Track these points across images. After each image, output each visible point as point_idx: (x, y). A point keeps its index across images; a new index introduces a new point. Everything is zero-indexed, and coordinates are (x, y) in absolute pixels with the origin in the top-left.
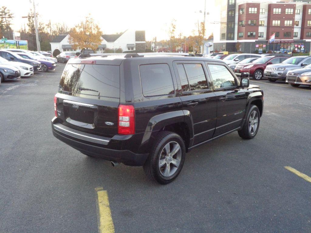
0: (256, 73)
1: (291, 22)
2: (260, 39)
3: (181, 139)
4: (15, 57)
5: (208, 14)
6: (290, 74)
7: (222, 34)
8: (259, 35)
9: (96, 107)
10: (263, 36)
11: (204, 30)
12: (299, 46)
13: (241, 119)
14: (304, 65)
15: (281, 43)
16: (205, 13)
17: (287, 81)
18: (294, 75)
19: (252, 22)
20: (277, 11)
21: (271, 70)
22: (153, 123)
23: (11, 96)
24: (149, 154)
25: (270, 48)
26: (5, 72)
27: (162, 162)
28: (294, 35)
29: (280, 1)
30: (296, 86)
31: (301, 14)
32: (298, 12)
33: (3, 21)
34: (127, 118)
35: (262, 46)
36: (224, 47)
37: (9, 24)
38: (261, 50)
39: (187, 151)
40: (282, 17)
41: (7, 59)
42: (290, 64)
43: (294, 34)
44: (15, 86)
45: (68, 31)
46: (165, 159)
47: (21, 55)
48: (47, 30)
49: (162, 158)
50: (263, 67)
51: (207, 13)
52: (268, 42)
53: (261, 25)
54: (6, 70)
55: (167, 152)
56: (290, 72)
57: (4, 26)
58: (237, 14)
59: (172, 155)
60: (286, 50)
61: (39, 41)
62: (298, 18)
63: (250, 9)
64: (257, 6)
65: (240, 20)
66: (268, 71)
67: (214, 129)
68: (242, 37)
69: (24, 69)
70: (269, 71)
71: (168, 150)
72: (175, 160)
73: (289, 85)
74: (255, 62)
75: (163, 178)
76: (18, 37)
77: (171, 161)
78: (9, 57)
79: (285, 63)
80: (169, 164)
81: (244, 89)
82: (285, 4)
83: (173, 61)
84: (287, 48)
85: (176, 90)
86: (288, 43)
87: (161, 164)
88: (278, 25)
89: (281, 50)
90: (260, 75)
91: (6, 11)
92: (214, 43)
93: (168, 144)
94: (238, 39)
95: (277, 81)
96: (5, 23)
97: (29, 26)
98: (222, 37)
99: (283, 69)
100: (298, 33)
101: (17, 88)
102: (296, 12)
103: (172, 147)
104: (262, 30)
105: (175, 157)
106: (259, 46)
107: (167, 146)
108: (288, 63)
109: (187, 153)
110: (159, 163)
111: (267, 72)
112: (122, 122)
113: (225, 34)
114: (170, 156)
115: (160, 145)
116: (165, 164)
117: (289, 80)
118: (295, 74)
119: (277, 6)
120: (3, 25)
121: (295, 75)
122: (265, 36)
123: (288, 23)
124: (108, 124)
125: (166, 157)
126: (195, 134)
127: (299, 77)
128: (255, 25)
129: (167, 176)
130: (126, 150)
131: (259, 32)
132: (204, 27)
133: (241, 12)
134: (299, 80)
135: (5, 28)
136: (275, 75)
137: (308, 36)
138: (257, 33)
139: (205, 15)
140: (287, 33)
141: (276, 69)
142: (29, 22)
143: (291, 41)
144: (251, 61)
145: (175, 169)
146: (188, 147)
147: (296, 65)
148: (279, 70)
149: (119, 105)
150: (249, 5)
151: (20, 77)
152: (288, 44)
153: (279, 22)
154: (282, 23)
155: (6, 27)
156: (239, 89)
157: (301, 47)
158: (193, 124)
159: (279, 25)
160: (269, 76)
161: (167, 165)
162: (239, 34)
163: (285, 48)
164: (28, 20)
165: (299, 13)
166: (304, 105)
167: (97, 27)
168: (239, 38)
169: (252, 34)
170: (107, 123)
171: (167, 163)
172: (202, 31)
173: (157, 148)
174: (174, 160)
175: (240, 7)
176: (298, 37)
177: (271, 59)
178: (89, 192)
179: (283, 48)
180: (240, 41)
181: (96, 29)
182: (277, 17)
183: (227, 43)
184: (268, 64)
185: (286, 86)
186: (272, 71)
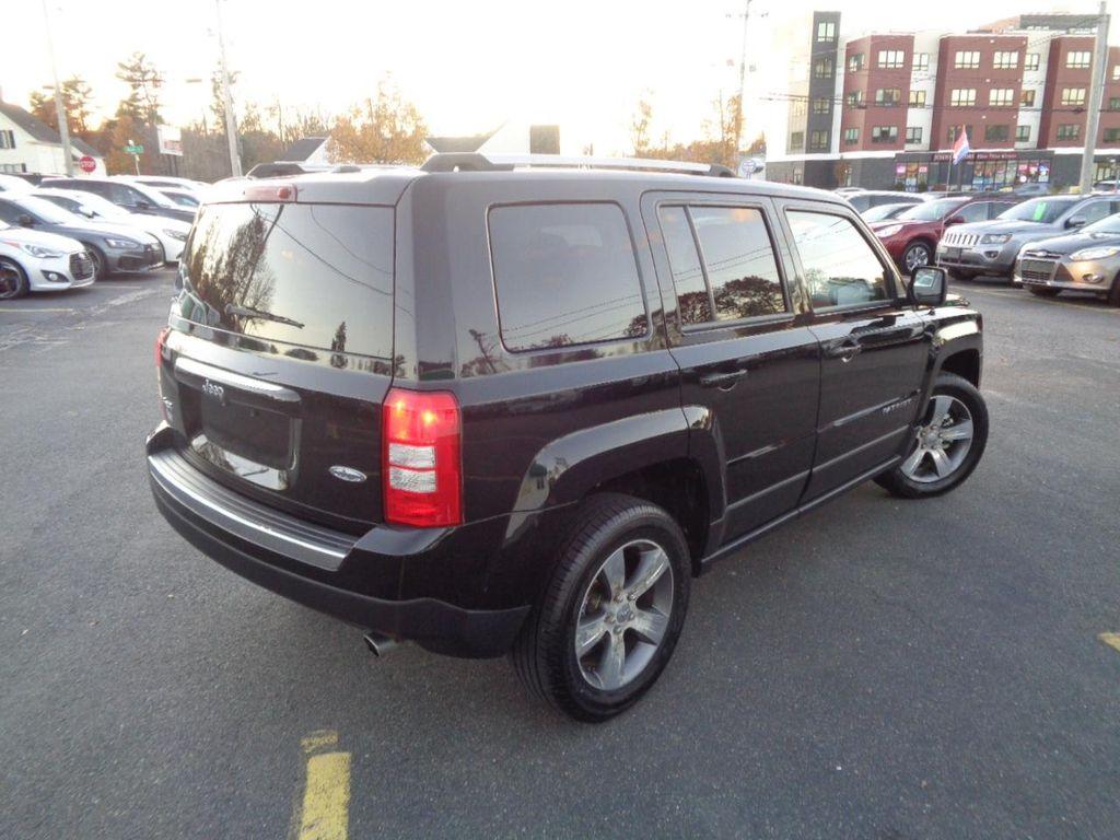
0: (911, 253)
1: (1010, 94)
2: (909, 147)
3: (674, 529)
4: (153, 203)
5: (752, 69)
6: (1031, 253)
7: (793, 134)
8: (909, 135)
9: (297, 398)
10: (920, 140)
11: (738, 120)
12: (1033, 170)
13: (905, 428)
14: (1074, 225)
15: (975, 160)
16: (743, 68)
17: (1018, 279)
18: (1046, 257)
19: (887, 97)
20: (966, 59)
21: (961, 241)
22: (550, 467)
23: (113, 326)
24: (529, 606)
25: (941, 176)
26: (109, 245)
27: (589, 632)
28: (1018, 134)
29: (977, 29)
30: (1050, 294)
31: (1043, 67)
32: (1035, 63)
33: (138, 97)
34: (425, 455)
35: (917, 170)
36: (797, 175)
37: (157, 106)
38: (912, 181)
39: (697, 570)
40: (984, 77)
41: (128, 207)
42: (1026, 220)
43: (1019, 130)
44: (140, 293)
45: (332, 126)
46: (603, 618)
47: (171, 196)
48: (268, 125)
49: (593, 613)
50: (931, 231)
51: (751, 67)
52: (936, 157)
53: (915, 105)
54: (113, 243)
55: (613, 587)
56: (1030, 246)
57: (140, 110)
58: (841, 71)
59: (634, 597)
60: (991, 181)
61: (239, 154)
62: (1034, 81)
63: (882, 56)
64: (904, 44)
65: (849, 91)
66: (951, 245)
67: (807, 472)
68: (856, 141)
69: (176, 237)
70: (955, 245)
71: (616, 581)
72: (648, 616)
73: (1025, 292)
74: (905, 218)
75: (596, 698)
76: (173, 142)
77: (630, 619)
78: (136, 199)
79: (1008, 219)
80: (622, 635)
81: (918, 310)
82: (992, 38)
83: (645, 192)
84: (994, 175)
85: (655, 315)
86: (997, 160)
87: (585, 640)
88: (970, 104)
89: (974, 182)
90: (922, 260)
91: (144, 66)
92: (767, 164)
93: (619, 553)
94: (842, 149)
95: (979, 278)
96: (145, 103)
97: (216, 111)
98: (793, 142)
99: (1003, 239)
100: (1030, 127)
101: (145, 299)
102: (1027, 62)
103: (633, 562)
104: (919, 119)
105: (645, 603)
106: (907, 171)
107: (614, 563)
108: (1020, 219)
109: (695, 580)
110: (578, 636)
111: (949, 249)
112: (406, 473)
113: (802, 133)
114: (625, 601)
115: (582, 560)
116: (606, 636)
117: (1025, 274)
118: (1050, 254)
119: (968, 44)
120: (139, 108)
121: (1051, 257)
122: (926, 138)
123: (1000, 96)
124: (344, 474)
125: (606, 606)
126: (729, 504)
127: (1065, 264)
128: (897, 104)
129: (613, 686)
130: (424, 599)
131: (908, 126)
132: (739, 110)
133: (853, 64)
134: (1063, 274)
135: (144, 116)
136: (976, 259)
137: (1064, 136)
138: (903, 128)
139: (742, 72)
140: (998, 127)
141: (978, 237)
142: (216, 101)
143: (1008, 153)
144: (891, 216)
145: (646, 653)
146: (702, 556)
147: (1049, 226)
148: (990, 243)
149: (389, 390)
150: (881, 43)
151: (160, 264)
152: (999, 162)
153: (973, 93)
154: (983, 96)
155: (148, 114)
156: (901, 310)
157: (1038, 173)
158: (725, 463)
159: (973, 104)
160: (954, 260)
161: (613, 639)
162: (847, 132)
163: (988, 177)
164: (212, 94)
165: (1037, 66)
166: (1096, 361)
167: (412, 112)
168: (846, 144)
169: (885, 134)
170: (340, 469)
171: (611, 633)
172: (733, 123)
173: (568, 574)
174: (641, 615)
175: (853, 51)
176: (1030, 140)
177: (959, 207)
178: (272, 761)
179: (983, 175)
180: (849, 155)
181: (409, 118)
182: (967, 78)
183: (808, 163)
184: (949, 223)
185: (1009, 295)
186: (966, 245)
